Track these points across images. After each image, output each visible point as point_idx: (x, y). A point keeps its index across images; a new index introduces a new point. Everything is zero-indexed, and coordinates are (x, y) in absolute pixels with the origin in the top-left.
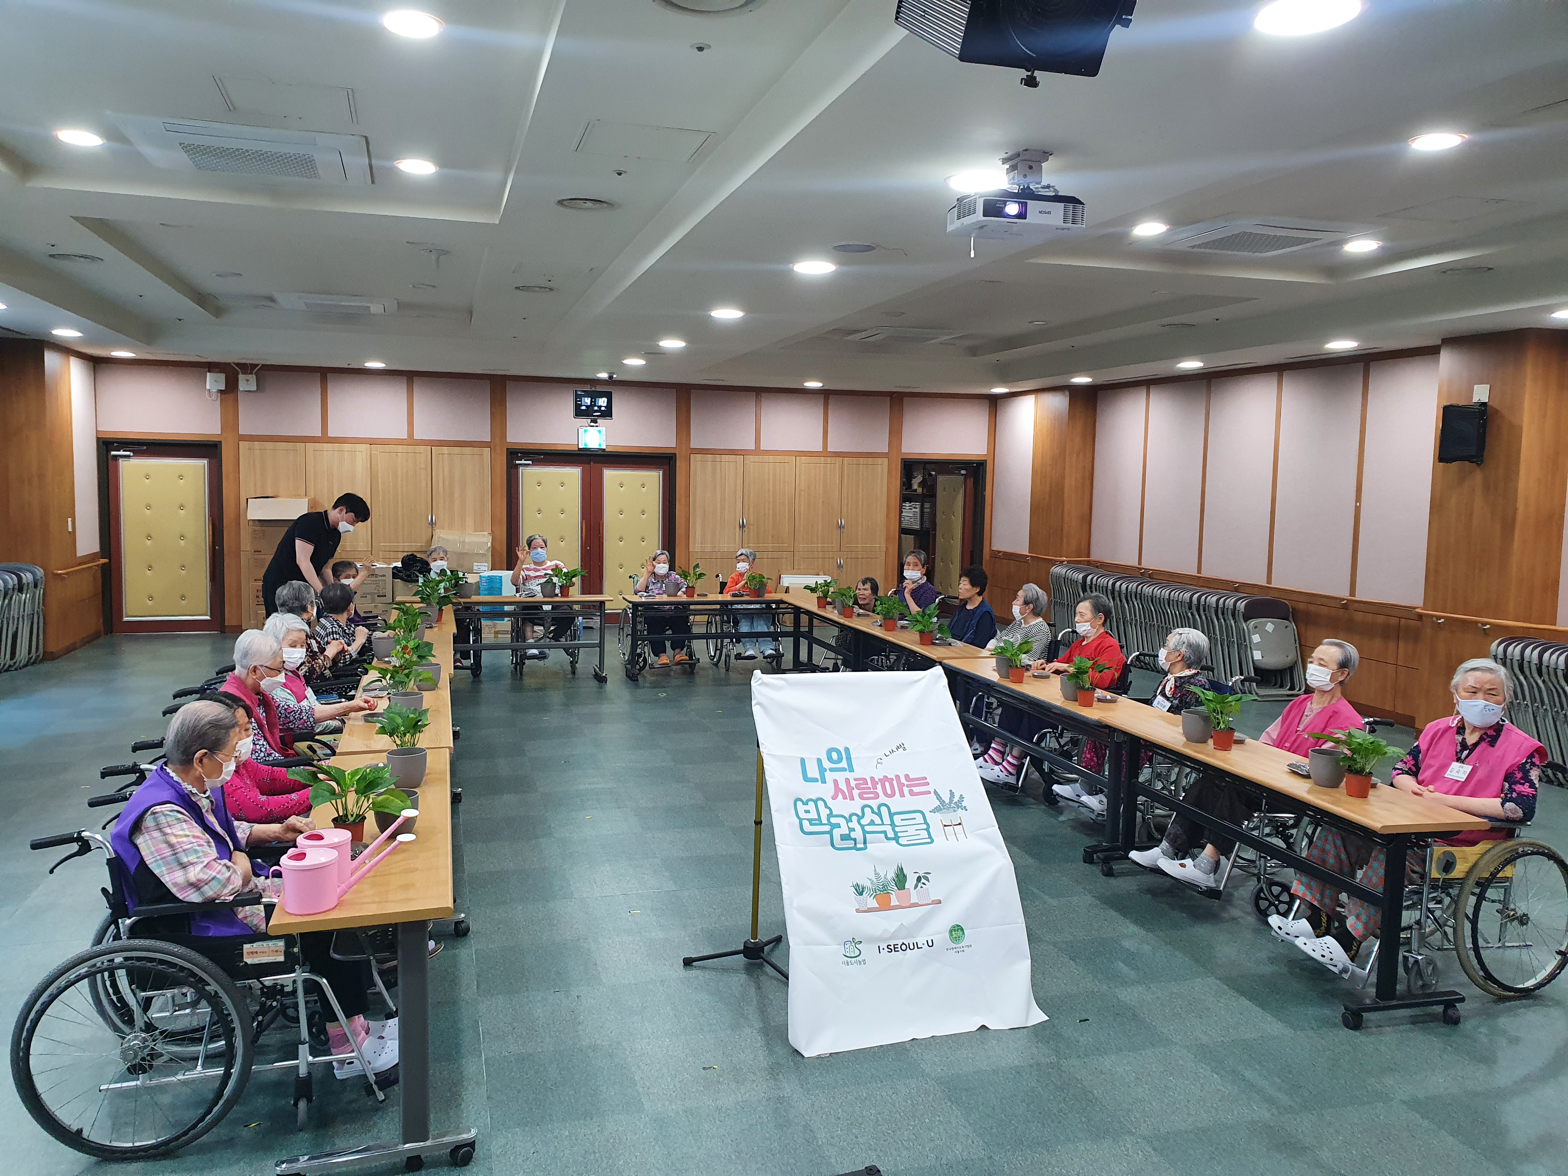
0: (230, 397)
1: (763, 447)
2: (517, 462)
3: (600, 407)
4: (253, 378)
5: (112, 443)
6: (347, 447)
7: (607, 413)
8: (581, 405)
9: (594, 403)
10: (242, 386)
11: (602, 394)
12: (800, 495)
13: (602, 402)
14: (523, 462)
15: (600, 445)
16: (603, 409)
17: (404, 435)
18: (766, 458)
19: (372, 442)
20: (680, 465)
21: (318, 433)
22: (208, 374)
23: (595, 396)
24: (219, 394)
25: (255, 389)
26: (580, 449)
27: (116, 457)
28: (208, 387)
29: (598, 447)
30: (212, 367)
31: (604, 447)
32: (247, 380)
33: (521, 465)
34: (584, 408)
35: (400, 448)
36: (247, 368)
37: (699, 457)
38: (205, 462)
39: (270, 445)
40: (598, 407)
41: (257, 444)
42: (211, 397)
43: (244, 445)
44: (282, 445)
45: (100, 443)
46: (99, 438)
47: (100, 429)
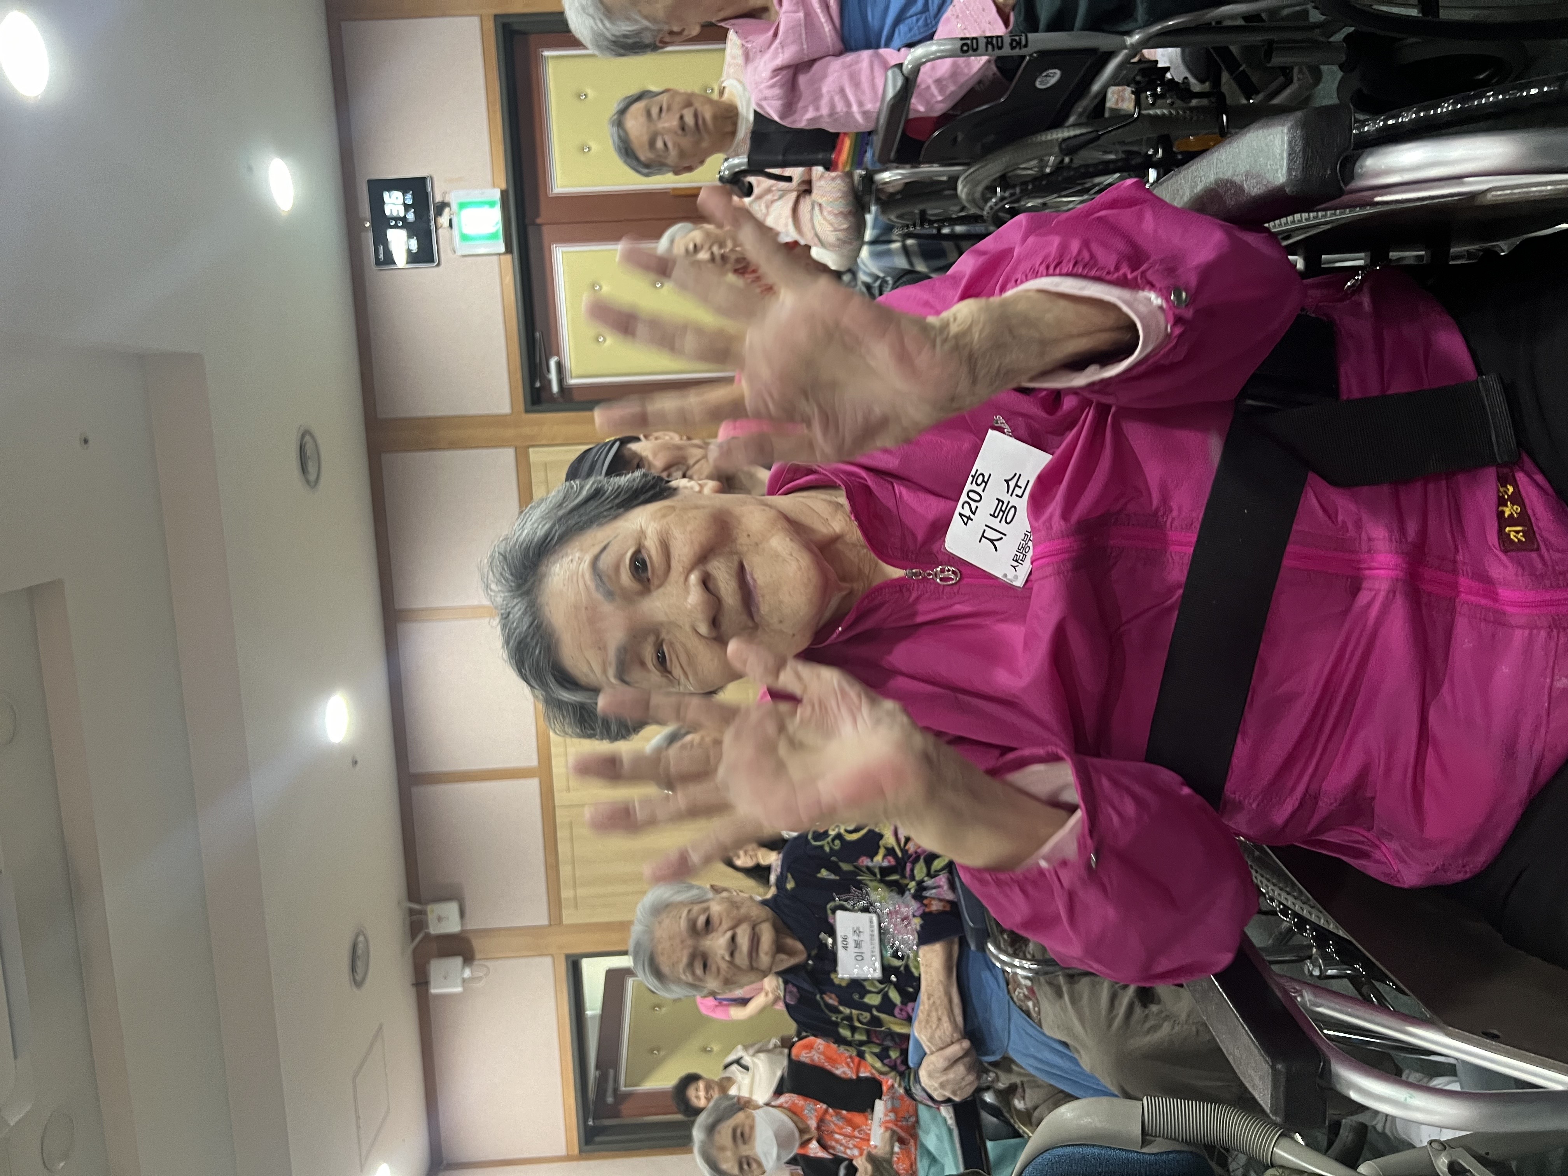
0: (477, 944)
2: (555, 388)
3: (407, 207)
4: (434, 911)
7: (418, 187)
9: (398, 222)
10: (453, 926)
11: (377, 203)
13: (393, 202)
14: (553, 376)
15: (492, 204)
16: (409, 199)
21: (533, 784)
22: (434, 991)
23: (381, 223)
24: (473, 965)
25: (454, 907)
26: (509, 250)
28: (459, 989)
30: (421, 983)
31: (496, 195)
32: (440, 919)
33: (561, 381)
34: (413, 245)
36: (415, 923)
39: (565, 871)
40: (406, 211)
41: (566, 893)
42: (480, 978)
43: (569, 917)
44: (563, 848)
45: (589, 1148)
46: (581, 1151)
47: (562, 1151)
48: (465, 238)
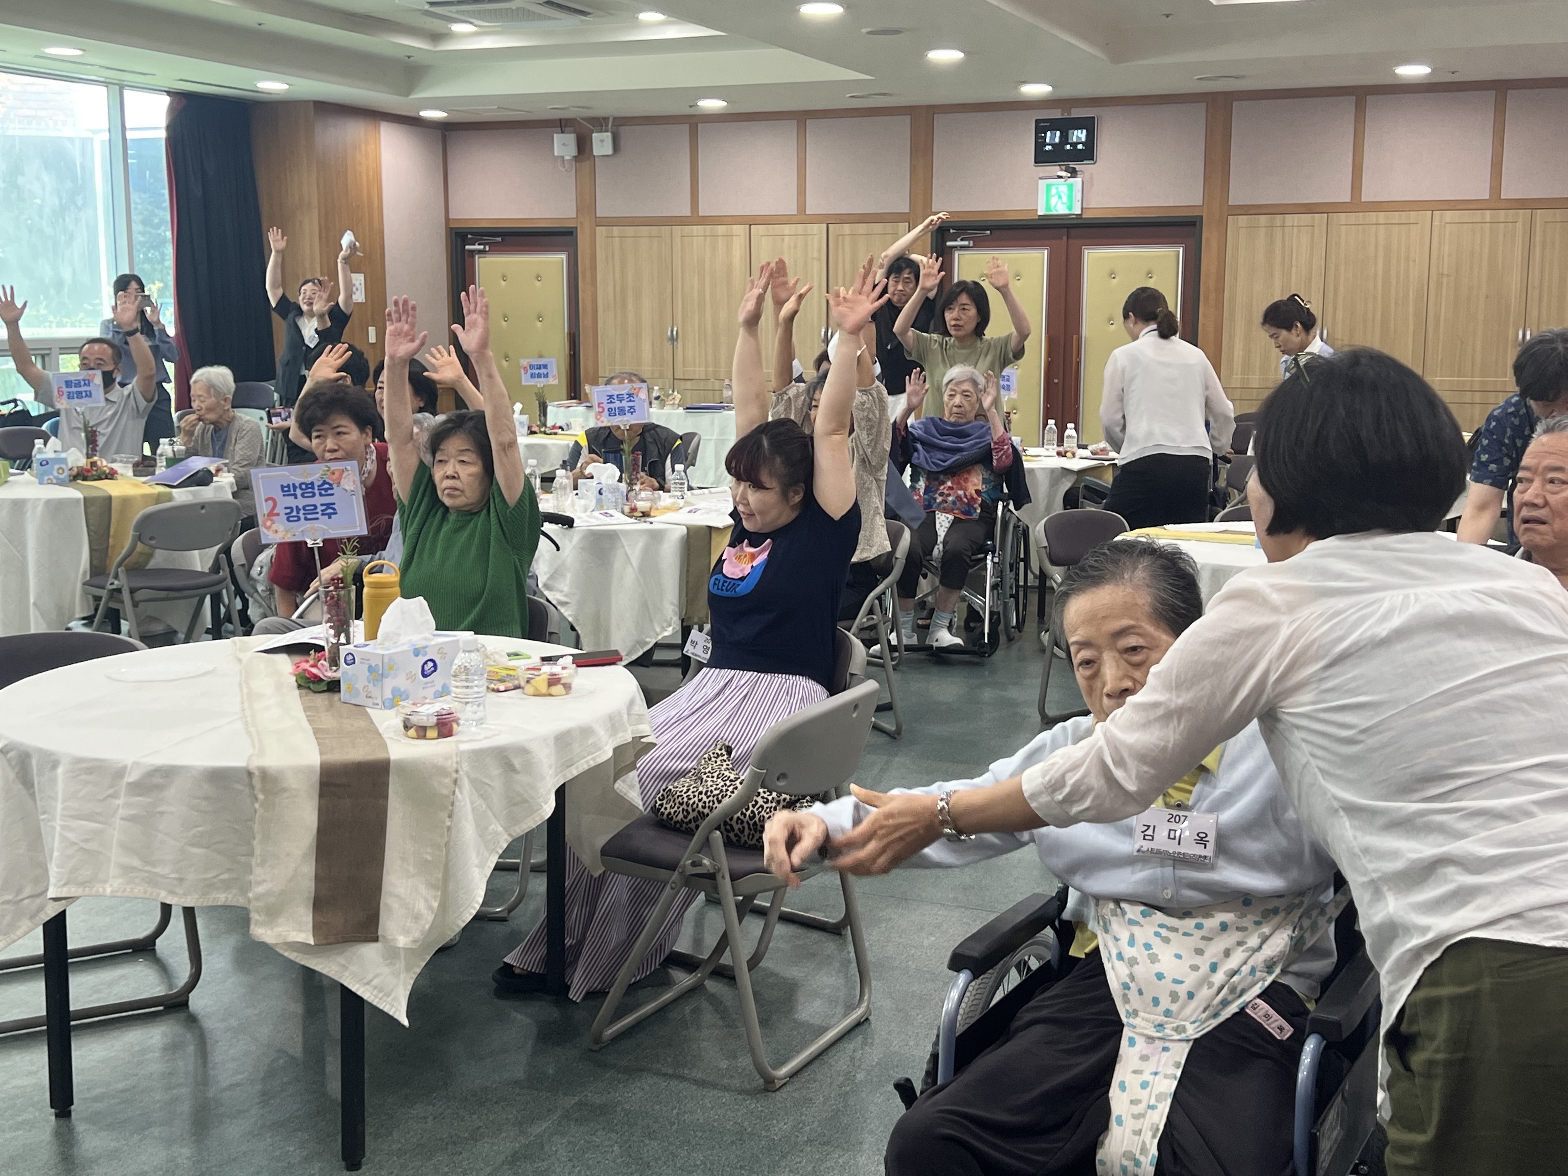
0: (586, 164)
1: (1367, 196)
2: (949, 244)
3: (1074, 145)
4: (607, 137)
5: (466, 234)
6: (721, 229)
7: (1088, 153)
8: (1046, 144)
9: (1065, 138)
10: (598, 150)
11: (1079, 124)
12: (1439, 284)
13: (1079, 135)
14: (959, 243)
16: (1080, 147)
17: (793, 209)
18: (1372, 217)
19: (751, 221)
20: (1209, 236)
21: (686, 212)
22: (555, 135)
23: (1065, 126)
24: (574, 163)
25: (610, 151)
26: (1041, 217)
27: (472, 252)
28: (558, 153)
29: (1067, 212)
30: (562, 125)
31: (1079, 212)
32: (602, 141)
33: (955, 247)
34: (1048, 148)
35: (787, 229)
36: (600, 123)
37: (1243, 220)
38: (563, 256)
39: (630, 231)
40: (1072, 144)
41: (616, 230)
42: (564, 167)
43: (601, 231)
44: (645, 230)
45: (454, 235)
46: (451, 229)
47: (451, 216)
48: (1049, 187)
